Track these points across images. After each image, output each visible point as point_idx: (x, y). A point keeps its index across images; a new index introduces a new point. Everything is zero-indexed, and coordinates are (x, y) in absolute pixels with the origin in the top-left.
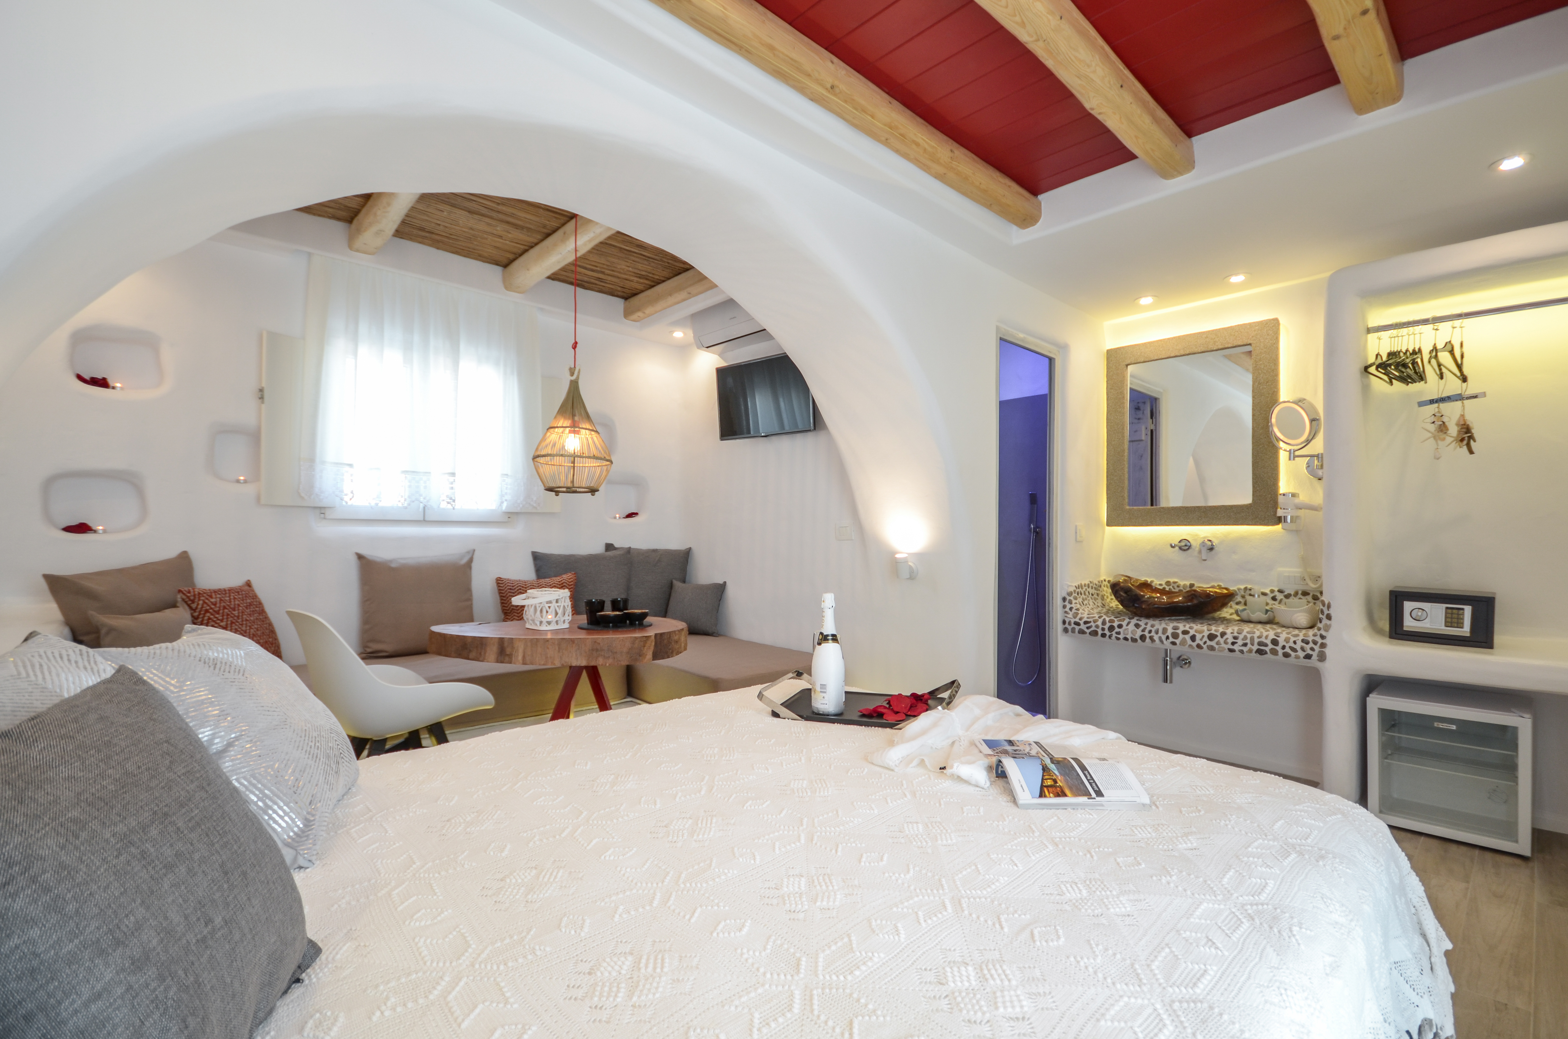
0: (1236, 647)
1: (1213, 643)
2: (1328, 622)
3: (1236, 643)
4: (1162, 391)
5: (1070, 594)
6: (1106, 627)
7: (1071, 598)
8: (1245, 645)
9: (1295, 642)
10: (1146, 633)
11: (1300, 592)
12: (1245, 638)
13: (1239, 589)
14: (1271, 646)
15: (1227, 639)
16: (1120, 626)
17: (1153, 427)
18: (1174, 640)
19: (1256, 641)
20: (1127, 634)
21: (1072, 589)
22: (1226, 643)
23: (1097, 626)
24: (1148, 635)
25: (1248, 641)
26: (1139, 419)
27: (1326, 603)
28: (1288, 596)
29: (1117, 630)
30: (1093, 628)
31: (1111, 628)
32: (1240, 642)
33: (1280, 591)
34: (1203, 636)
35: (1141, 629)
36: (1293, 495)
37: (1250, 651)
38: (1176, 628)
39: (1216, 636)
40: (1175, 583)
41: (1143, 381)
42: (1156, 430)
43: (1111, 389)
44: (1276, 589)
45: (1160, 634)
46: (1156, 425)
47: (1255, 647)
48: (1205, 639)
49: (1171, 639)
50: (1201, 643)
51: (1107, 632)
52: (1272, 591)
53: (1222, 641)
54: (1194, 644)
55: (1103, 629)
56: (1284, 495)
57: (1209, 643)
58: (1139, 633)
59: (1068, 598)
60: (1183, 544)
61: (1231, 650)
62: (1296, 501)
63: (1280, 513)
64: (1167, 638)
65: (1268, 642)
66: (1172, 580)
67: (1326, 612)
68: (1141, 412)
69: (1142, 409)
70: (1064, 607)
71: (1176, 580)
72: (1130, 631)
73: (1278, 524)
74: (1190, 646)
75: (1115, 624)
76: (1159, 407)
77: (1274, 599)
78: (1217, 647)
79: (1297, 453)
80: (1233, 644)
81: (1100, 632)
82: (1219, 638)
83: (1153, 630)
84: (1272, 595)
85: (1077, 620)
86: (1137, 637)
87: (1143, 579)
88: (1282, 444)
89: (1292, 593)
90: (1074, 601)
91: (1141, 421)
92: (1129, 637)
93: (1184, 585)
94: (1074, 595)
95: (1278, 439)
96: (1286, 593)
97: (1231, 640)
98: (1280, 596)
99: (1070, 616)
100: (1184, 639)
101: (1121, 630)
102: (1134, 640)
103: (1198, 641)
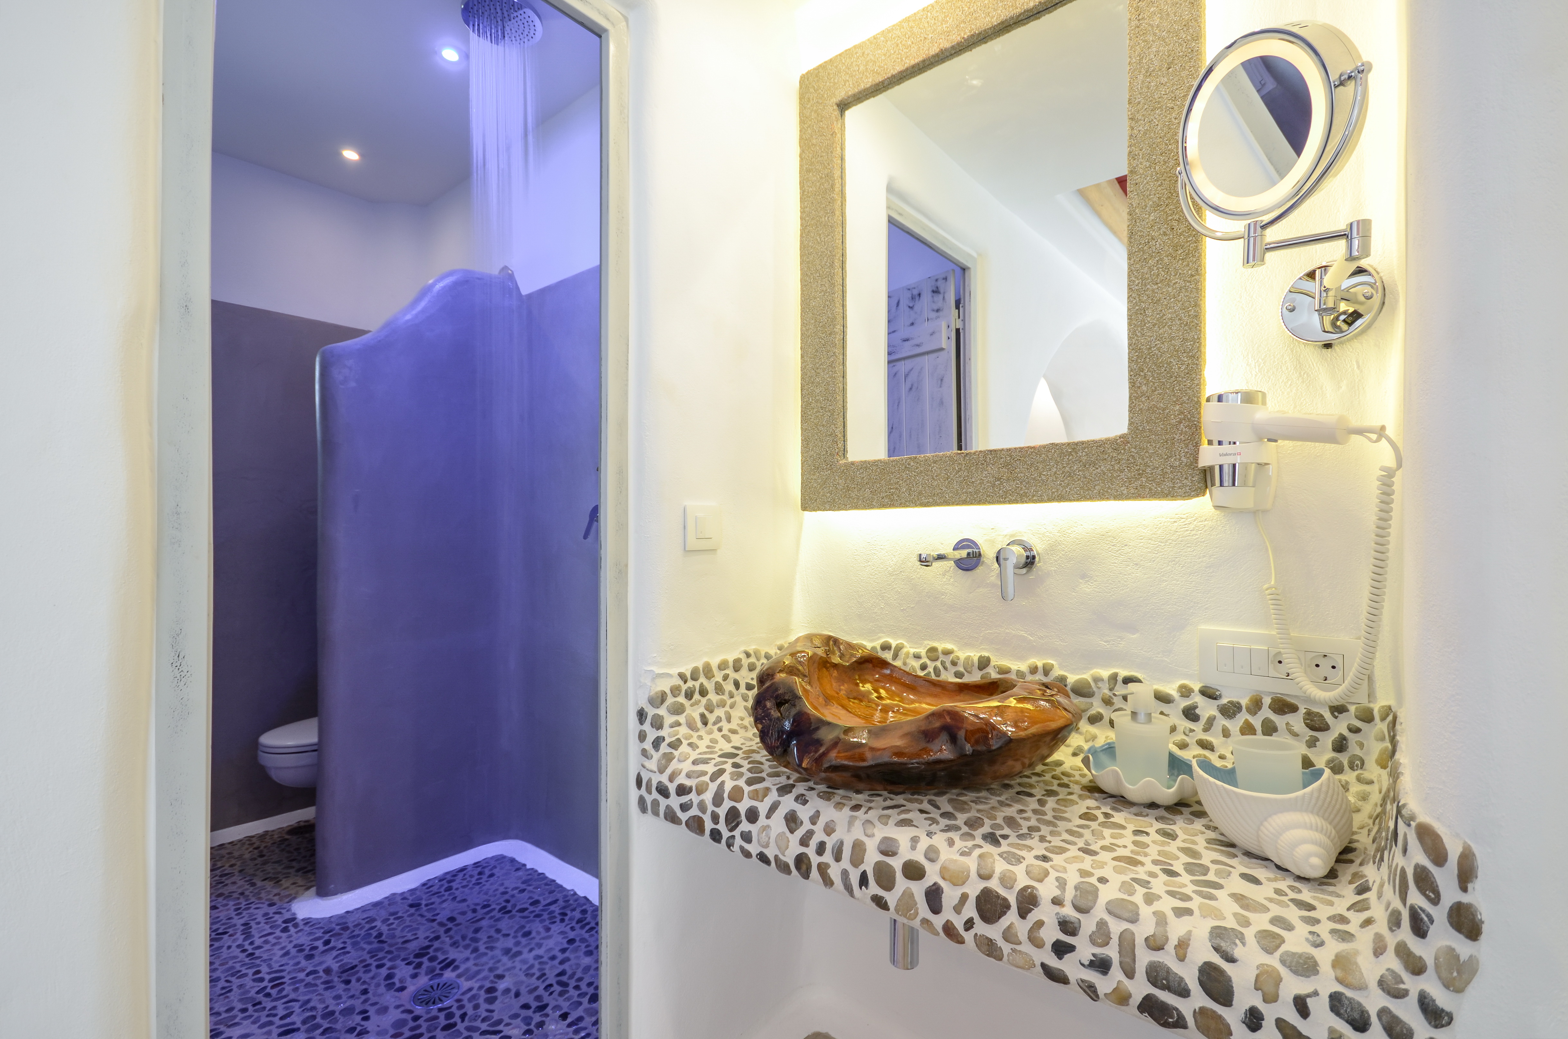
0: (1068, 966)
1: (994, 932)
2: (1463, 947)
3: (1071, 948)
4: (974, 254)
5: (659, 699)
6: (722, 811)
7: (662, 711)
8: (1101, 965)
9: (1301, 1006)
10: (811, 851)
11: (1267, 701)
12: (1101, 936)
13: (1097, 680)
14: (1199, 999)
15: (1040, 924)
16: (752, 816)
17: (959, 325)
18: (881, 892)
19: (1144, 958)
20: (767, 846)
21: (665, 686)
22: (1037, 943)
23: (702, 807)
24: (815, 860)
25: (1112, 952)
26: (938, 311)
27: (1454, 851)
28: (1230, 711)
29: (745, 826)
30: (694, 811)
31: (733, 817)
32: (1085, 950)
33: (1209, 694)
34: (964, 897)
35: (800, 832)
36: (1249, 398)
37: (1121, 998)
38: (888, 849)
39: (1006, 906)
40: (947, 653)
41: (926, 215)
42: (964, 329)
43: (808, 171)
44: (1196, 687)
45: (845, 863)
46: (964, 320)
47: (1140, 988)
48: (970, 911)
49: (874, 888)
50: (959, 923)
51: (722, 827)
52: (1185, 692)
53: (1022, 928)
54: (938, 921)
55: (715, 818)
56: (1220, 398)
57: (981, 927)
58: (794, 849)
59: (651, 712)
60: (963, 553)
61: (1056, 976)
62: (1261, 414)
63: (1208, 456)
64: (864, 881)
65: (1190, 977)
66: (941, 646)
67: (1450, 894)
68: (941, 296)
69: (942, 290)
70: (642, 737)
71: (949, 646)
72: (773, 834)
73: (1200, 492)
74: (925, 922)
75: (743, 807)
76: (969, 285)
77: (1190, 714)
78: (1006, 948)
79: (1273, 235)
80: (1061, 949)
81: (709, 825)
82: (1011, 917)
83: (830, 842)
84: (1185, 703)
85: (664, 779)
86: (789, 859)
87: (870, 644)
88: (1212, 220)
89: (1244, 702)
90: (669, 719)
91: (940, 313)
92: (770, 853)
93: (968, 658)
94: (670, 700)
95: (1200, 203)
96: (1224, 701)
97: (1051, 934)
98: (1207, 709)
99: (652, 765)
100: (908, 895)
101: (754, 829)
102: (784, 868)
103: (948, 914)
